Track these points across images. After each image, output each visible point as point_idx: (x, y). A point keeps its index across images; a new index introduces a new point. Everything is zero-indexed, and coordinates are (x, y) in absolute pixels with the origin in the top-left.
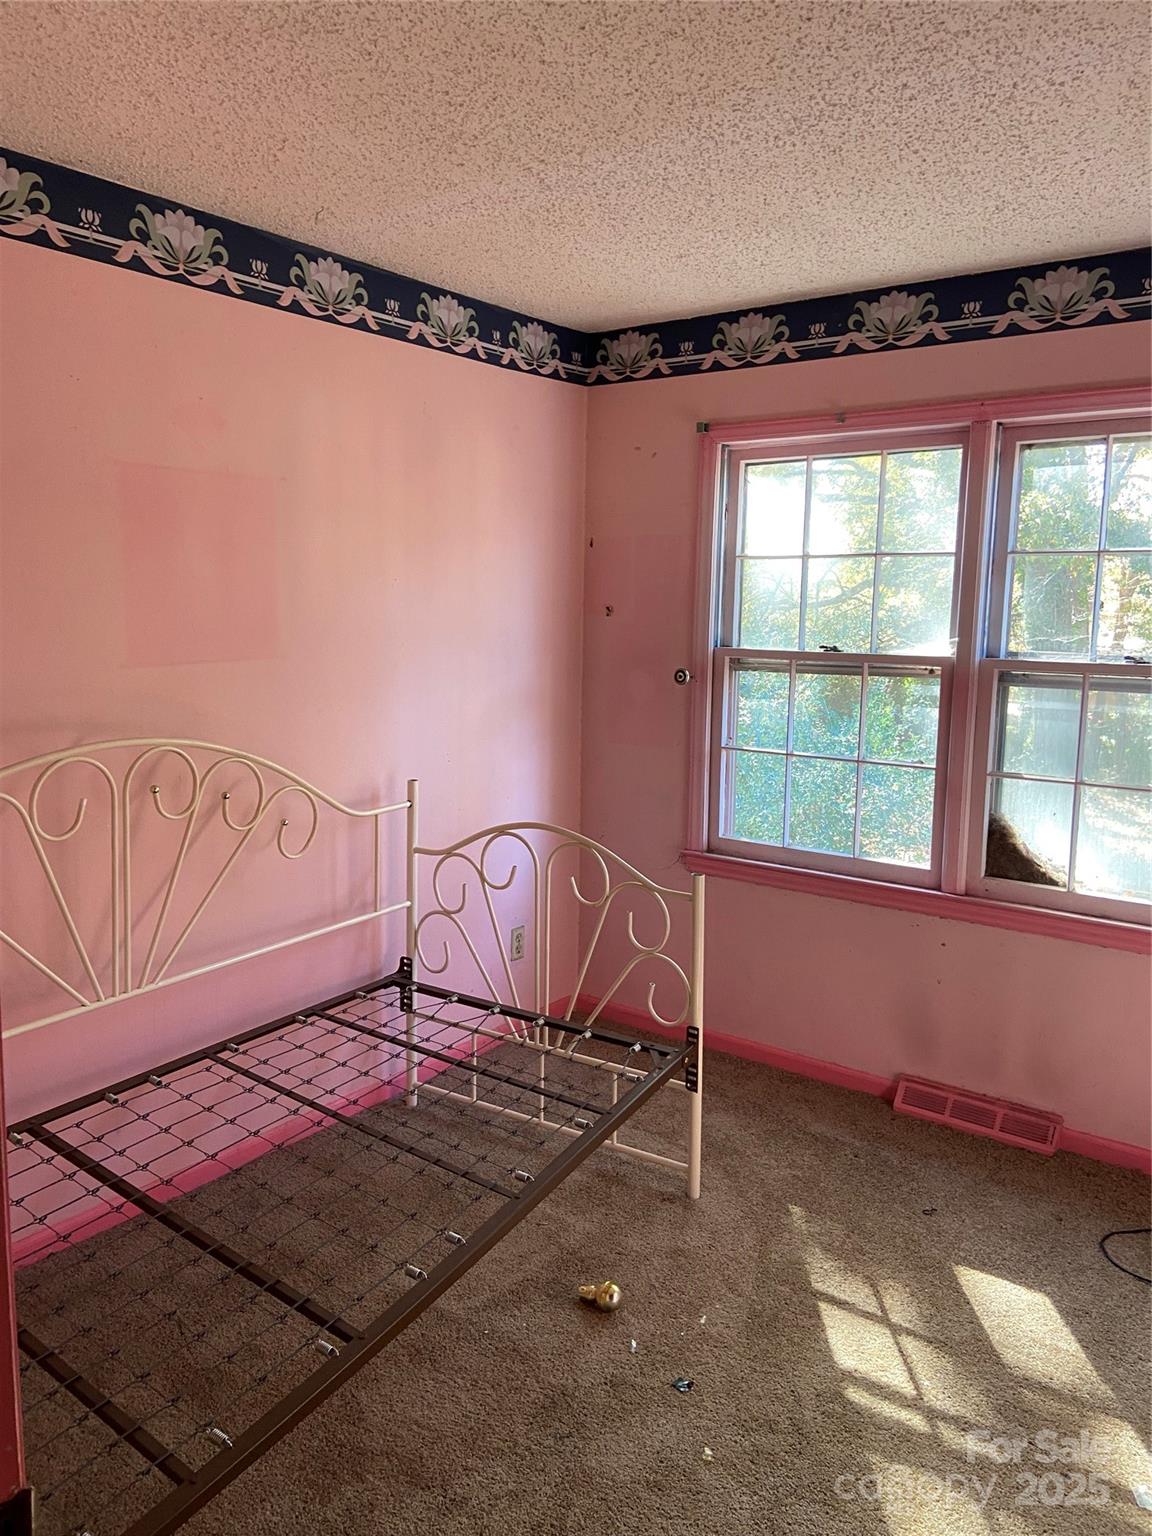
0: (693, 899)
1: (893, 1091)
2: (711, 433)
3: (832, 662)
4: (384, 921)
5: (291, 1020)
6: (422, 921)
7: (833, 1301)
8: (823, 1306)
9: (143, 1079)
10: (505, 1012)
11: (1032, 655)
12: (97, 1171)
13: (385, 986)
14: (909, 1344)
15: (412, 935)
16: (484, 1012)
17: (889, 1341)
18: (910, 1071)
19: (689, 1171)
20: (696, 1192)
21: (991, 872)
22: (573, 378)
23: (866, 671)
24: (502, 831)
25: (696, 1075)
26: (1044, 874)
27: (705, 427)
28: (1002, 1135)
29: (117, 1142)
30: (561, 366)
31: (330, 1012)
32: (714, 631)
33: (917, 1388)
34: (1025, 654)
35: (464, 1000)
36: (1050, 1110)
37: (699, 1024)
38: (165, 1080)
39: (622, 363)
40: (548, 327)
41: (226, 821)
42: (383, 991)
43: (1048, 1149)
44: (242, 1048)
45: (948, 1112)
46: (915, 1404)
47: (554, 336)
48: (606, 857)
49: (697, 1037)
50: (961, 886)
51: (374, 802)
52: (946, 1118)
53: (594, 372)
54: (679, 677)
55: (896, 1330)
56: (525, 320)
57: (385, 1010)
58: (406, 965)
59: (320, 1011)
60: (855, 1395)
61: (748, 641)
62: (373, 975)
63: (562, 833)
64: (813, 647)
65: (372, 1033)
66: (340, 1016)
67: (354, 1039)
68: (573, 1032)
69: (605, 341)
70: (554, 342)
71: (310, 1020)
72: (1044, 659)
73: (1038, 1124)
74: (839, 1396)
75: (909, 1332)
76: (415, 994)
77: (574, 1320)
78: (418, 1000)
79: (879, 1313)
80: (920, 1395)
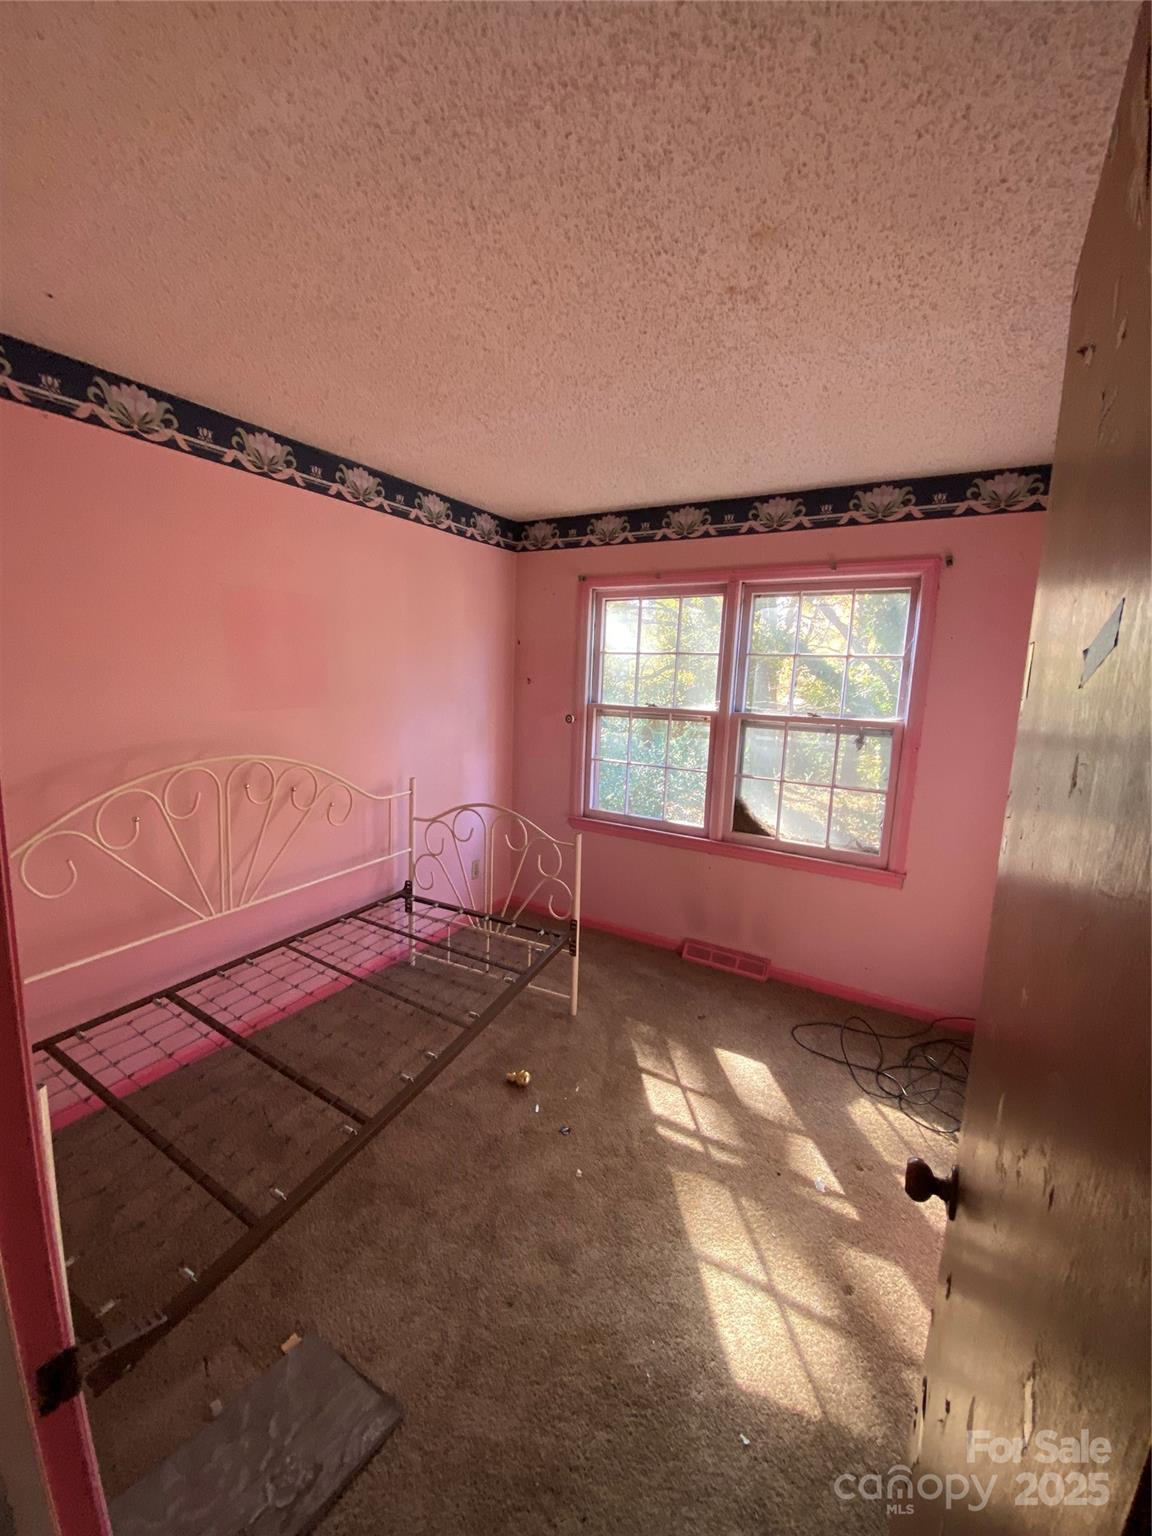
0: (574, 848)
1: (682, 948)
2: (587, 582)
3: (653, 713)
4: (395, 859)
5: (336, 921)
6: (418, 860)
7: (649, 1073)
8: (644, 1076)
9: (242, 961)
10: (466, 912)
11: (759, 711)
12: (209, 1020)
13: (396, 898)
14: (692, 1097)
15: (412, 867)
16: (453, 913)
17: (681, 1096)
18: (691, 936)
19: (570, 1000)
20: (575, 1011)
21: (735, 829)
22: (508, 547)
23: (671, 717)
24: (465, 808)
25: (575, 947)
26: (763, 830)
27: (583, 579)
28: (740, 972)
29: (222, 1002)
30: (501, 540)
31: (361, 915)
32: (588, 694)
33: (696, 1124)
34: (755, 710)
35: (442, 906)
36: (764, 956)
37: (577, 917)
38: (255, 961)
39: (536, 539)
40: (494, 517)
41: (293, 804)
42: (394, 901)
43: (763, 978)
44: (305, 939)
45: (711, 958)
46: (696, 1134)
47: (497, 522)
48: (524, 822)
49: (576, 925)
50: (720, 836)
51: (388, 790)
52: (710, 962)
53: (520, 545)
54: (568, 719)
55: (684, 1090)
56: (481, 512)
57: (397, 914)
58: (408, 886)
59: (354, 915)
60: (662, 1131)
61: (606, 701)
62: (389, 891)
63: (500, 809)
64: (642, 704)
65: (386, 928)
66: (367, 918)
67: (374, 932)
68: (505, 923)
69: (527, 527)
70: (497, 526)
71: (348, 921)
72: (765, 713)
73: (758, 964)
74: (653, 1131)
75: (692, 1090)
76: (414, 903)
77: (503, 1094)
78: (416, 906)
79: (675, 1079)
80: (698, 1129)
